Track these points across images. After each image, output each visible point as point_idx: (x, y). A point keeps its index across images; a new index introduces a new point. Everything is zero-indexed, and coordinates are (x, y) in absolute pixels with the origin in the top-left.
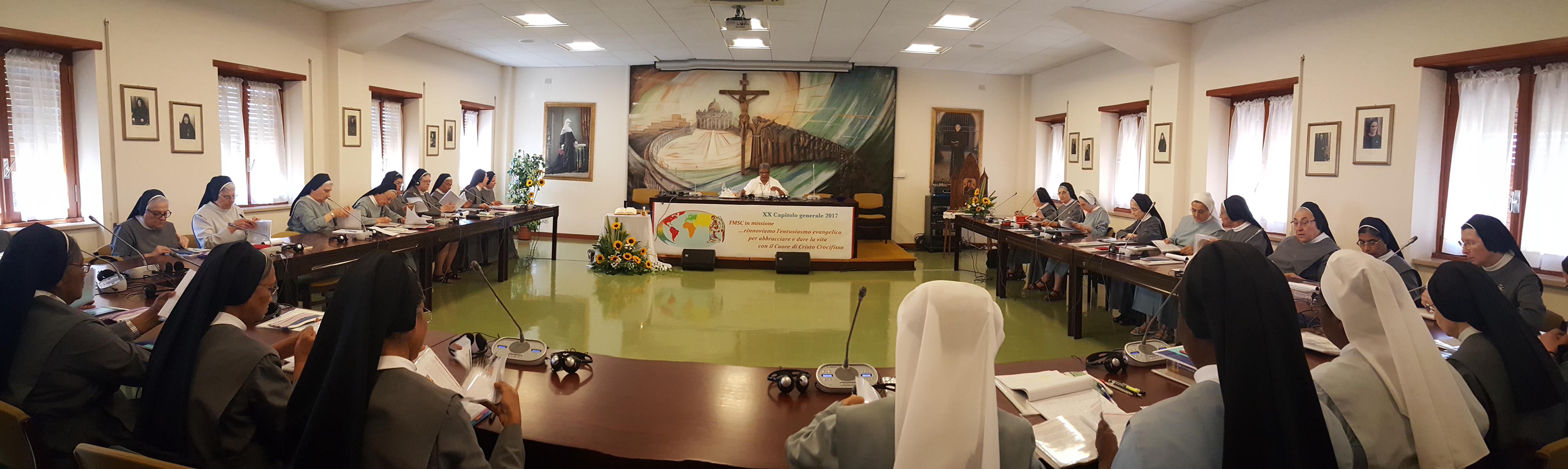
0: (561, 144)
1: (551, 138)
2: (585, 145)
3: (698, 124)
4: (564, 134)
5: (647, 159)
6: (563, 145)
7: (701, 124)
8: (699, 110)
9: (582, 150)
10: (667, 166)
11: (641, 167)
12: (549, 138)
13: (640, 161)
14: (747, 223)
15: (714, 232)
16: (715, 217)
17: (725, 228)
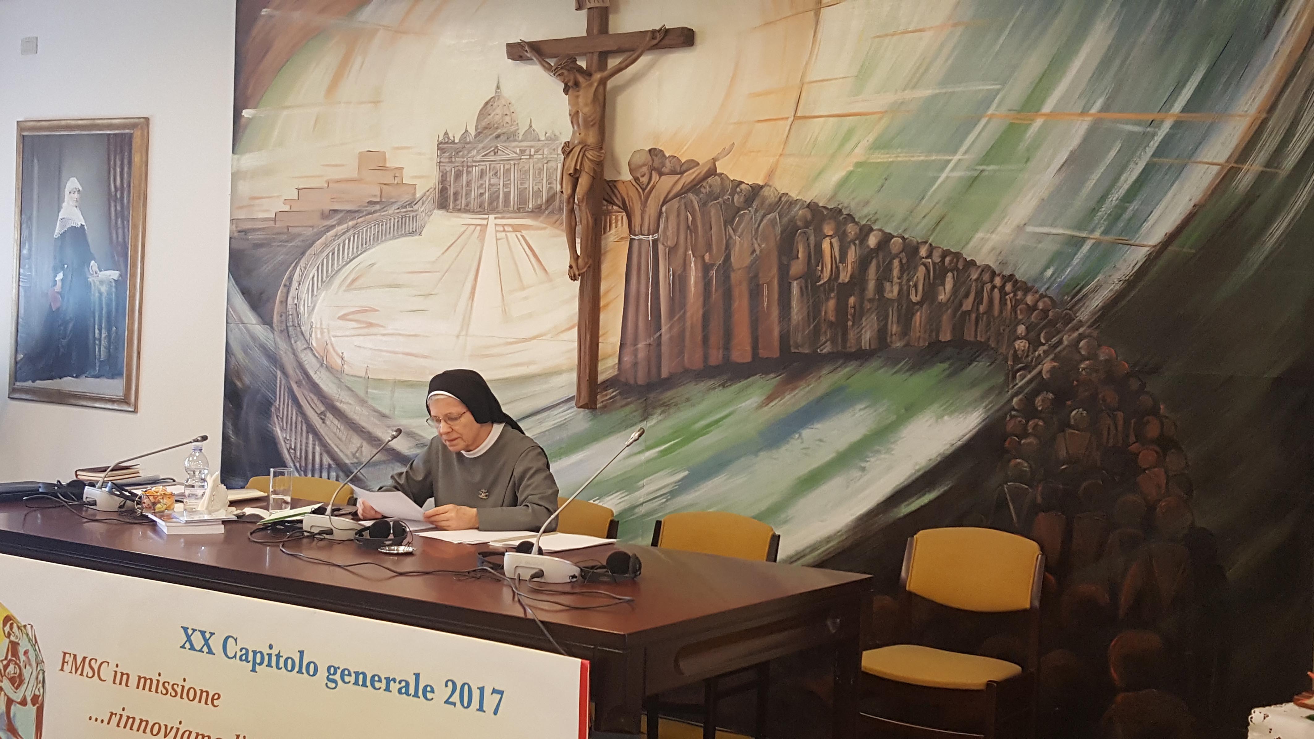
0: (55, 270)
2: (120, 274)
3: (443, 191)
4: (63, 235)
5: (282, 331)
6: (60, 275)
7: (451, 191)
8: (446, 133)
9: (115, 292)
10: (339, 361)
11: (265, 362)
13: (262, 339)
14: (122, 678)
15: (10, 702)
16: (15, 628)
17: (43, 688)
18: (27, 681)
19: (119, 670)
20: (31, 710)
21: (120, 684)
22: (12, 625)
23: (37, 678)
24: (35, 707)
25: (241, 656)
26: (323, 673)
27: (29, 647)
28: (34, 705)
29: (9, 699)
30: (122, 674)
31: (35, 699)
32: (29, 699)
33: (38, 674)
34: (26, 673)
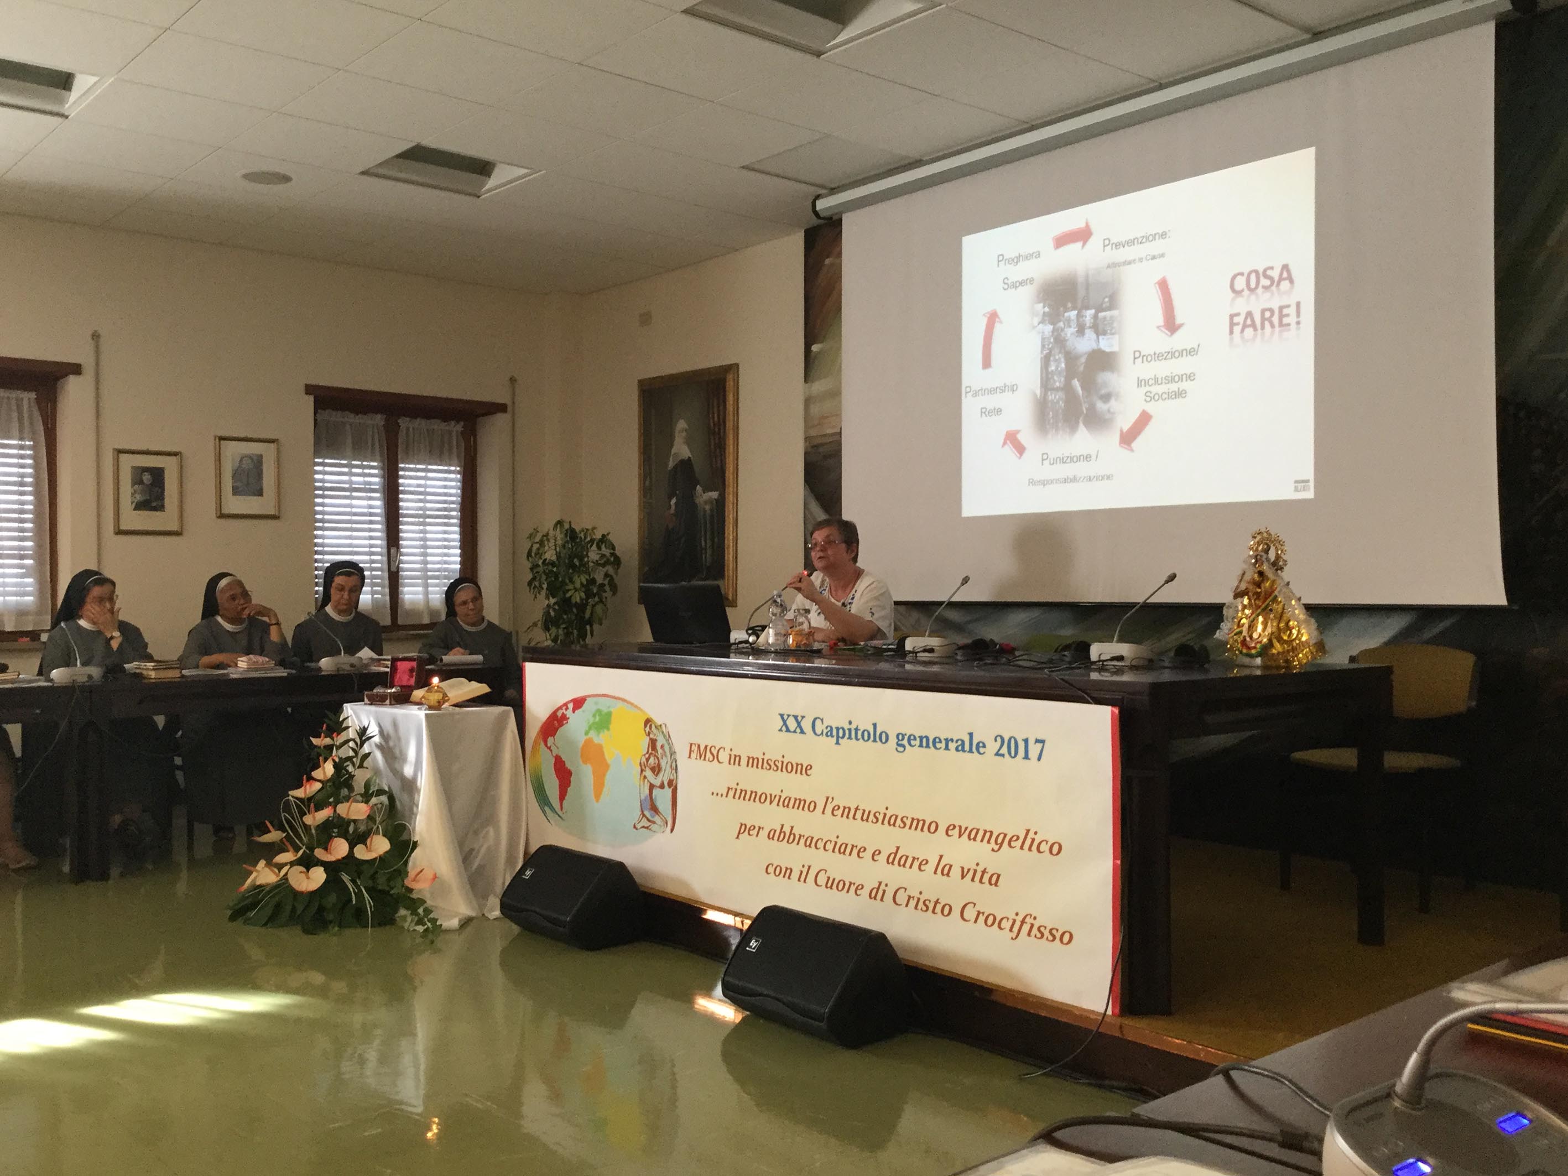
0: (670, 498)
1: (651, 482)
2: (714, 495)
4: (675, 467)
6: (674, 501)
9: (711, 510)
12: (647, 483)
14: (735, 760)
15: (652, 787)
16: (653, 726)
17: (676, 773)
18: (663, 769)
19: (733, 753)
20: (668, 791)
21: (734, 764)
22: (651, 726)
23: (671, 766)
24: (671, 789)
25: (827, 733)
26: (893, 740)
27: (664, 742)
28: (670, 787)
29: (650, 783)
30: (735, 756)
31: (670, 783)
32: (666, 783)
33: (672, 763)
34: (663, 763)
